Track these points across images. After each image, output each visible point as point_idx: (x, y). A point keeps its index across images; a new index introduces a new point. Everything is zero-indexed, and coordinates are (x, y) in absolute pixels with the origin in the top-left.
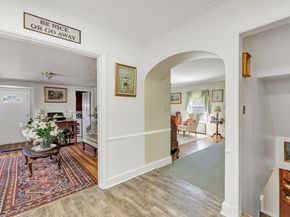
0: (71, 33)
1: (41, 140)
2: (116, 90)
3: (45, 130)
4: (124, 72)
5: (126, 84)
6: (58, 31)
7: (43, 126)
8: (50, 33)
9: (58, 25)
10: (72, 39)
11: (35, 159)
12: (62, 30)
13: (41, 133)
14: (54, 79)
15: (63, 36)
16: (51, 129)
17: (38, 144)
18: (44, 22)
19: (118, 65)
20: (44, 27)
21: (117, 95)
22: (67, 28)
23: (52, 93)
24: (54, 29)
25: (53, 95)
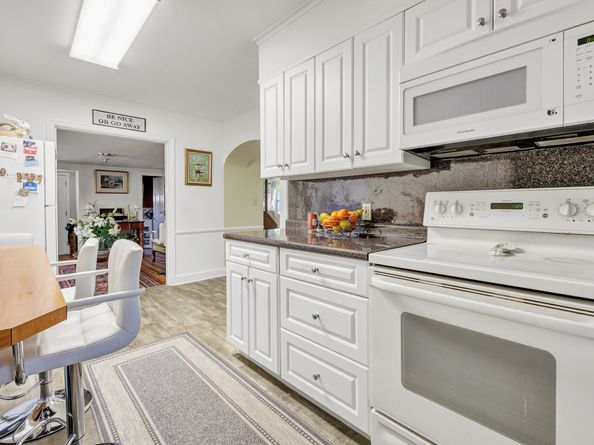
0: (135, 122)
2: (186, 180)
3: (103, 227)
4: (196, 159)
5: (198, 172)
6: (123, 123)
7: (100, 223)
8: (117, 125)
9: (123, 117)
10: (137, 128)
12: (127, 120)
13: (97, 231)
15: (128, 126)
18: (111, 115)
19: (189, 150)
20: (110, 120)
21: (188, 184)
22: (131, 118)
23: (106, 179)
24: (120, 121)
25: (107, 182)
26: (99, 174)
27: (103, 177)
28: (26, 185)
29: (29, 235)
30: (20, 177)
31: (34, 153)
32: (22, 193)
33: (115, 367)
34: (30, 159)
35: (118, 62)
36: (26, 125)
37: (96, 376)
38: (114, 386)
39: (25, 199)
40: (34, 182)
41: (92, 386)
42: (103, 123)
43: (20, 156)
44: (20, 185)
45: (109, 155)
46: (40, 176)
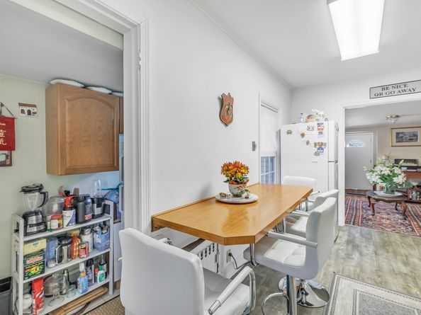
0: (410, 86)
1: (384, 185)
3: (389, 176)
6: (396, 90)
7: (386, 171)
8: (391, 94)
9: (397, 86)
10: (412, 91)
11: (377, 200)
12: (402, 87)
13: (383, 178)
14: (400, 120)
15: (403, 92)
16: (395, 175)
17: (382, 188)
18: (384, 88)
20: (384, 92)
22: (405, 84)
23: (400, 135)
24: (394, 90)
25: (402, 137)
26: (394, 132)
27: (398, 134)
28: (319, 149)
29: (314, 180)
30: (315, 144)
31: (322, 129)
32: (317, 154)
33: (355, 291)
34: (321, 133)
35: (377, 48)
36: (322, 113)
37: (340, 288)
38: (347, 304)
39: (318, 157)
40: (323, 147)
41: (333, 293)
42: (380, 95)
43: (316, 132)
44: (316, 150)
45: (397, 116)
46: (325, 144)
